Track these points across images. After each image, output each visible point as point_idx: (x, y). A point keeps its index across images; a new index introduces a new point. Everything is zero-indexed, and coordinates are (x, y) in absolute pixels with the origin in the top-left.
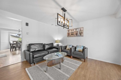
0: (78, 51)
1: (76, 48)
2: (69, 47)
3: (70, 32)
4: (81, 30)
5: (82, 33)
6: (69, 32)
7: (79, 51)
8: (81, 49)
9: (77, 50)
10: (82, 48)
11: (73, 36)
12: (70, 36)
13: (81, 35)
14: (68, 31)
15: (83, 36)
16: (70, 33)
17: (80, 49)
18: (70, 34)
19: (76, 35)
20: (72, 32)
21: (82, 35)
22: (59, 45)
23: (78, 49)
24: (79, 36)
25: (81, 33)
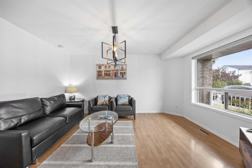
0: (122, 105)
1: (116, 100)
2: (103, 100)
3: (103, 69)
4: (122, 68)
5: (125, 73)
6: (100, 70)
7: (124, 105)
8: (126, 101)
9: (119, 103)
10: (127, 98)
11: (108, 79)
12: (103, 78)
13: (123, 77)
14: (98, 67)
15: (126, 79)
16: (103, 72)
17: (124, 101)
18: (104, 75)
19: (115, 76)
20: (108, 69)
21: (125, 77)
22: (74, 99)
23: (122, 101)
24: (120, 79)
25: (123, 73)
